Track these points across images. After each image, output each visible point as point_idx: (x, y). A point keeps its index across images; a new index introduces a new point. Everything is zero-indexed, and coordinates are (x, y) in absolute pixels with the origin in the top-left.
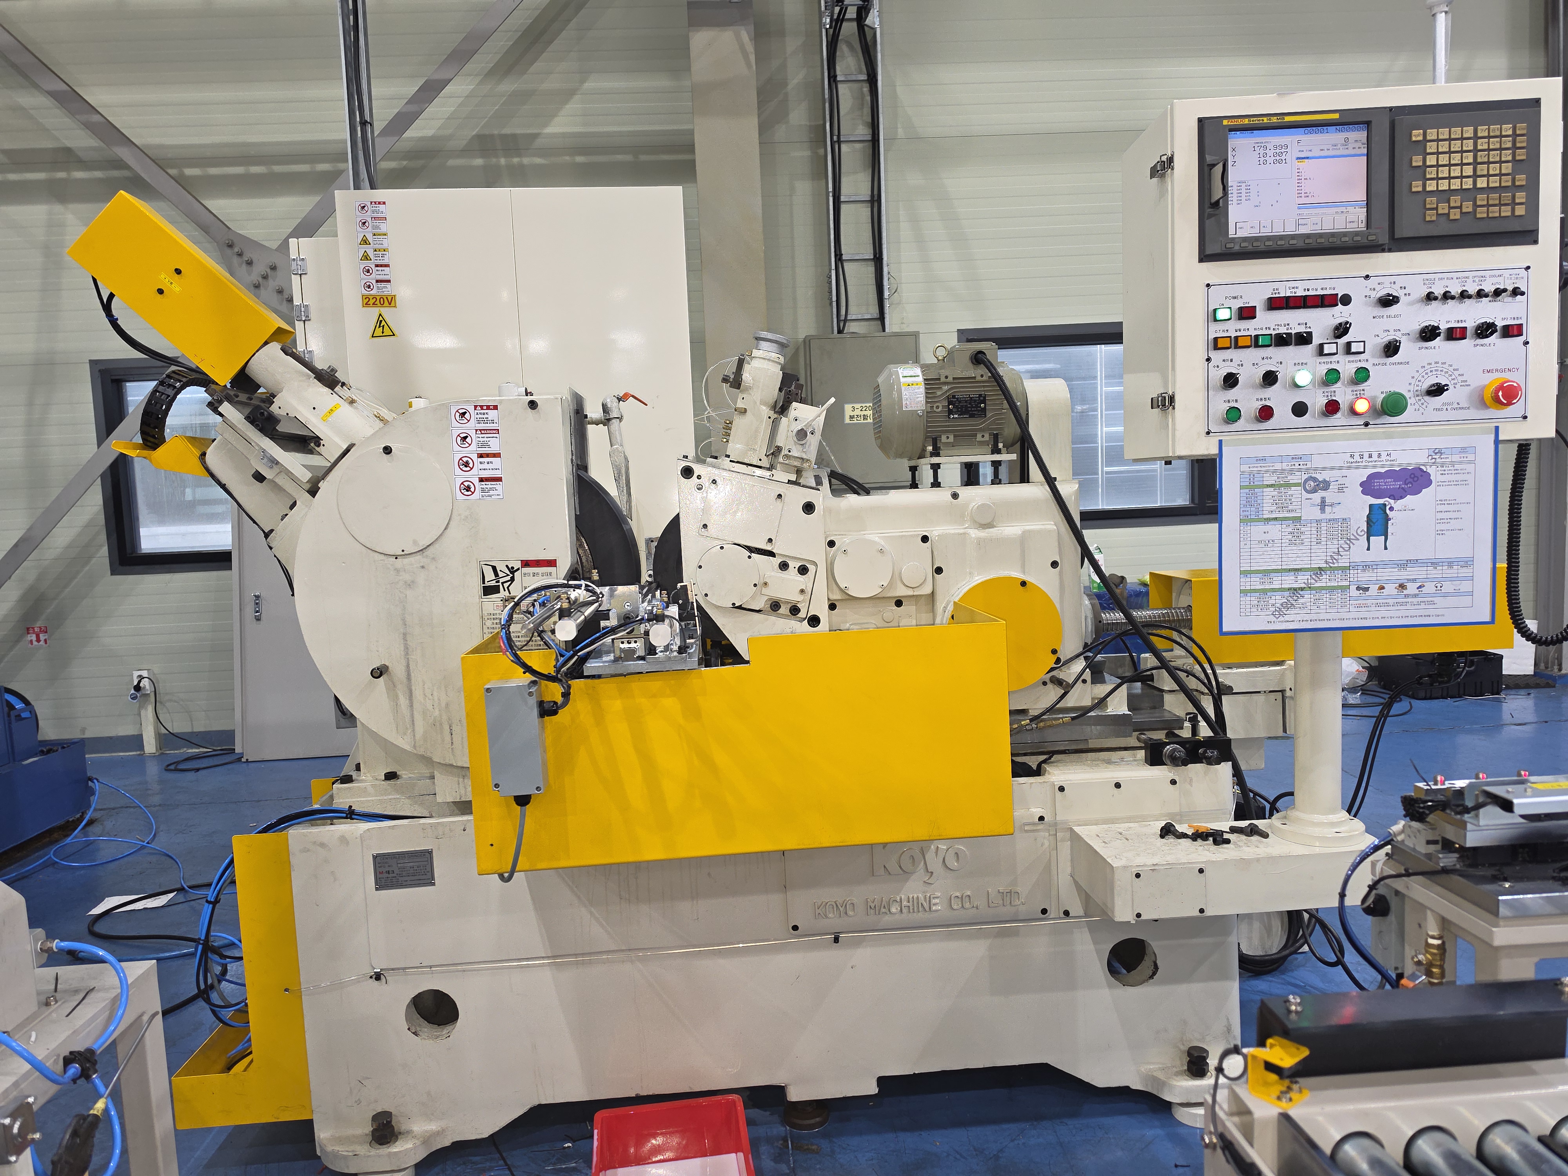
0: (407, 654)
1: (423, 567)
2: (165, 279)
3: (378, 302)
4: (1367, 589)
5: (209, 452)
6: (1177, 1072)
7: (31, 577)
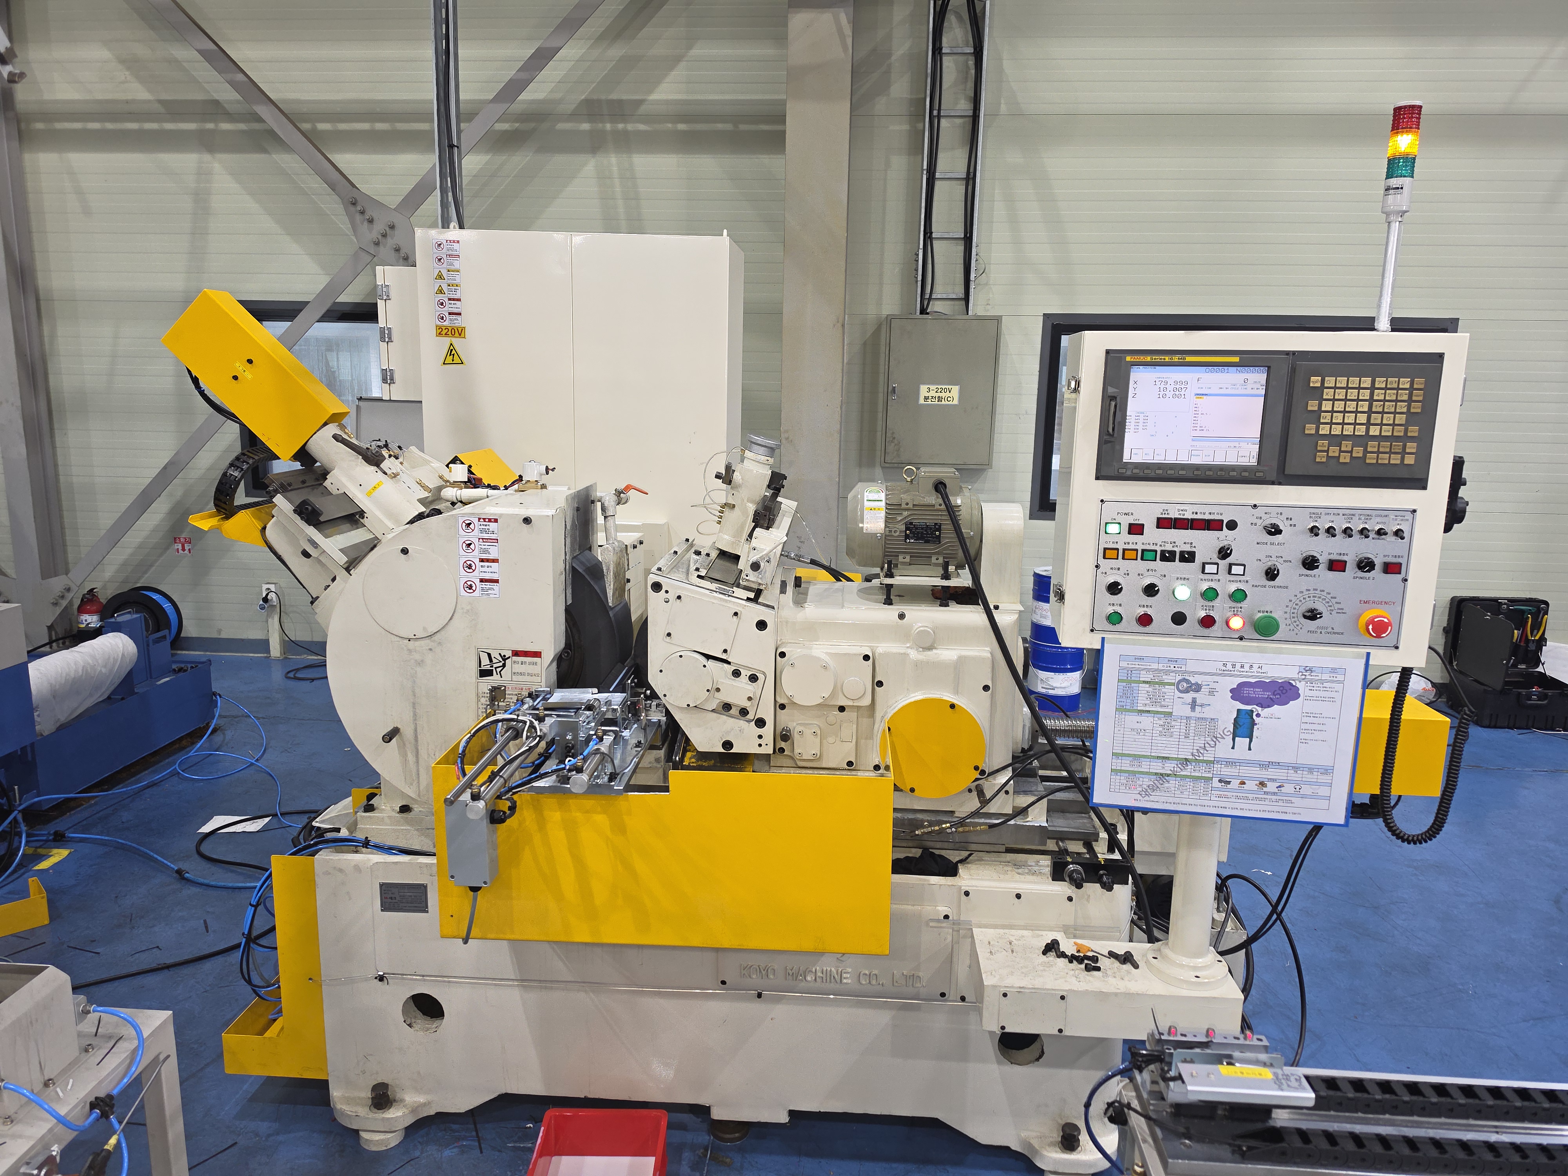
0: (415, 720)
1: (431, 649)
2: (240, 367)
3: (449, 333)
4: (1229, 783)
5: (268, 526)
6: (1051, 1142)
7: (179, 493)
